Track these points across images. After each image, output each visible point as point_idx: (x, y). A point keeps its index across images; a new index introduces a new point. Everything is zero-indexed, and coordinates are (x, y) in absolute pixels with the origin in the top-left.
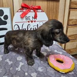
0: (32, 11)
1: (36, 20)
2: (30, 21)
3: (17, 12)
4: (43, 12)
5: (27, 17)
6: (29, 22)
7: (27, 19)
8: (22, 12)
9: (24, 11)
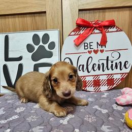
0: (96, 31)
1: (104, 48)
2: (92, 50)
3: (69, 35)
4: (121, 30)
5: (86, 45)
6: (90, 52)
7: (86, 47)
8: (77, 35)
9: (81, 32)
